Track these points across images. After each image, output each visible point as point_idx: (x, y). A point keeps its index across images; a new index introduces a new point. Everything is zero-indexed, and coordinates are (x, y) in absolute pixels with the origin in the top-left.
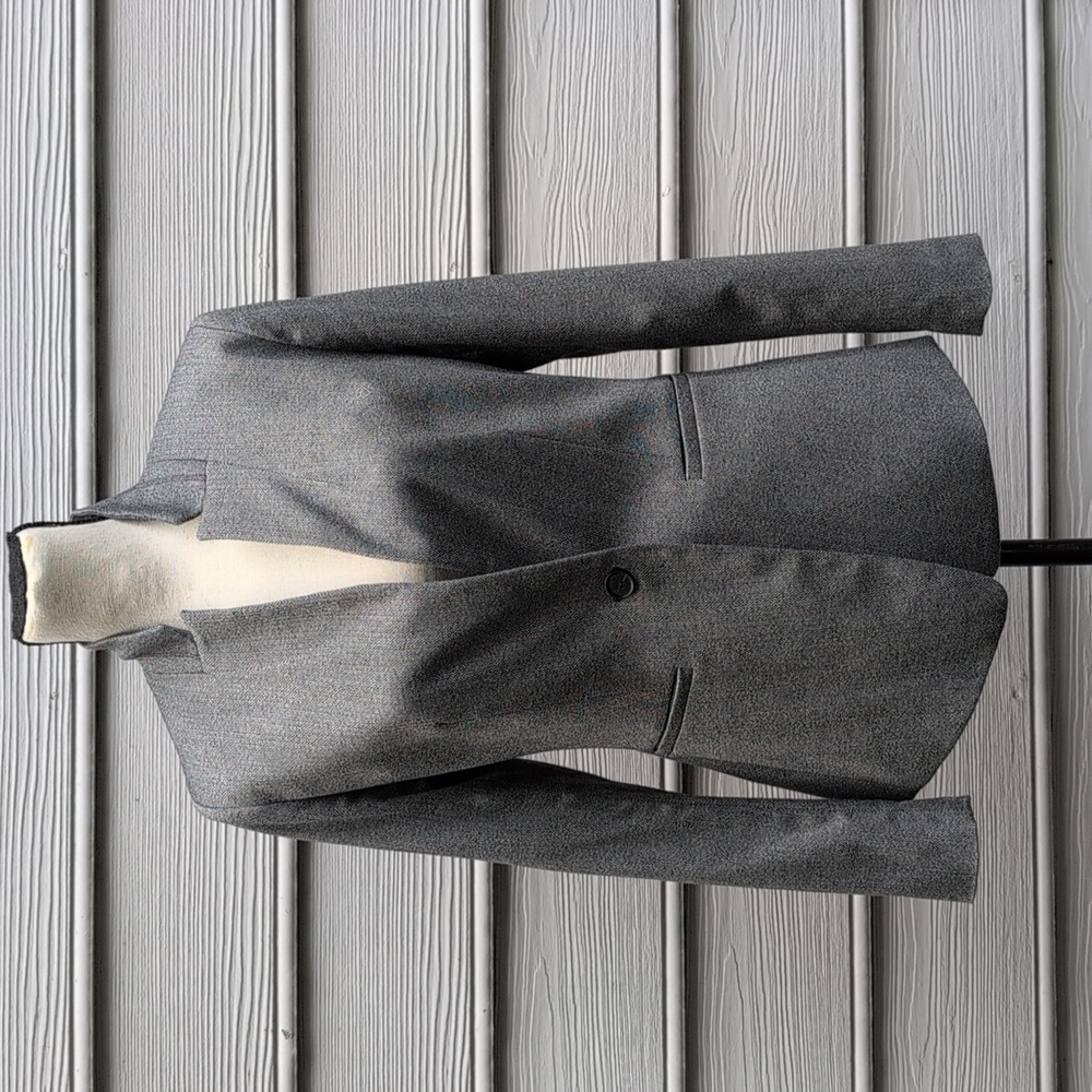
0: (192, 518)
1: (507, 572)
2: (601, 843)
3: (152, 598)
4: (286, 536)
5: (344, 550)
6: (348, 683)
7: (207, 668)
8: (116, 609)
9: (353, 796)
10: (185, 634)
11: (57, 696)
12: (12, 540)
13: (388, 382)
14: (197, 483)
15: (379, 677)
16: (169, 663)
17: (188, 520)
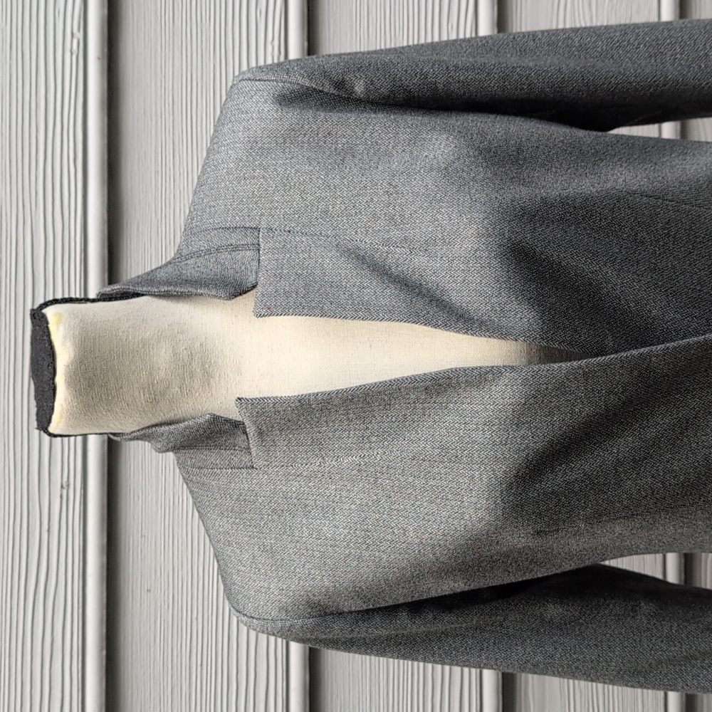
0: (245, 292)
1: (635, 352)
2: (690, 658)
3: (196, 384)
4: (365, 311)
5: (436, 326)
6: (431, 482)
7: (259, 463)
8: (156, 396)
9: (416, 607)
10: (237, 425)
11: (68, 486)
12: (38, 317)
13: (472, 134)
14: (248, 253)
15: (473, 477)
16: (211, 457)
17: (240, 294)
